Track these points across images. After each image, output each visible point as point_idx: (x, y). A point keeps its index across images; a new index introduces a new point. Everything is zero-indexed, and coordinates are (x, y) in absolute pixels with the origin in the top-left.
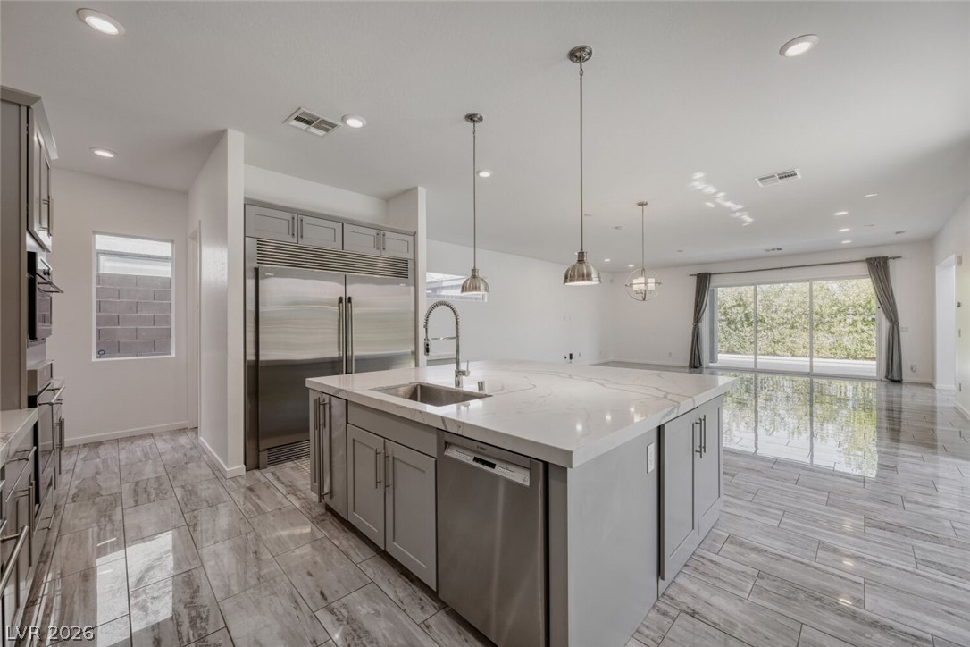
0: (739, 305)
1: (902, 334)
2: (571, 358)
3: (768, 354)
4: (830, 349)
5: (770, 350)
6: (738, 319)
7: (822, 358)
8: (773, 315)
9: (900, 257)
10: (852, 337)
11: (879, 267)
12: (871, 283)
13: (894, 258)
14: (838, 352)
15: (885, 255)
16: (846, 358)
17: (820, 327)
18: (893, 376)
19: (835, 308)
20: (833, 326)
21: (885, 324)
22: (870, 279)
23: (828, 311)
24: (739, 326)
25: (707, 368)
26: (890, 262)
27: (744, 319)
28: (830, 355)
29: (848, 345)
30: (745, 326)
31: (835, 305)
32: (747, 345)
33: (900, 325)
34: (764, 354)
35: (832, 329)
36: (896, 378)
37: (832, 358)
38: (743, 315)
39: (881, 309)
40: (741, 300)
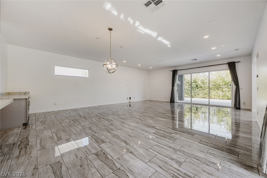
0: (194, 82)
1: (240, 91)
2: (130, 99)
3: (203, 98)
4: (222, 97)
5: (204, 97)
6: (194, 87)
7: (220, 99)
8: (205, 85)
9: (239, 62)
10: (229, 92)
11: (232, 66)
12: (229, 72)
13: (237, 62)
14: (225, 97)
15: (234, 61)
16: (227, 99)
17: (219, 89)
18: (237, 106)
19: (224, 83)
20: (223, 89)
21: (234, 87)
22: (229, 70)
23: (222, 84)
24: (194, 89)
25: (176, 102)
26: (236, 64)
27: (196, 87)
28: (222, 98)
29: (228, 95)
30: (196, 89)
31: (223, 82)
32: (196, 95)
33: (239, 87)
34: (202, 98)
35: (223, 90)
36: (238, 107)
37: (223, 99)
38: (195, 85)
39: (233, 81)
40: (195, 81)
